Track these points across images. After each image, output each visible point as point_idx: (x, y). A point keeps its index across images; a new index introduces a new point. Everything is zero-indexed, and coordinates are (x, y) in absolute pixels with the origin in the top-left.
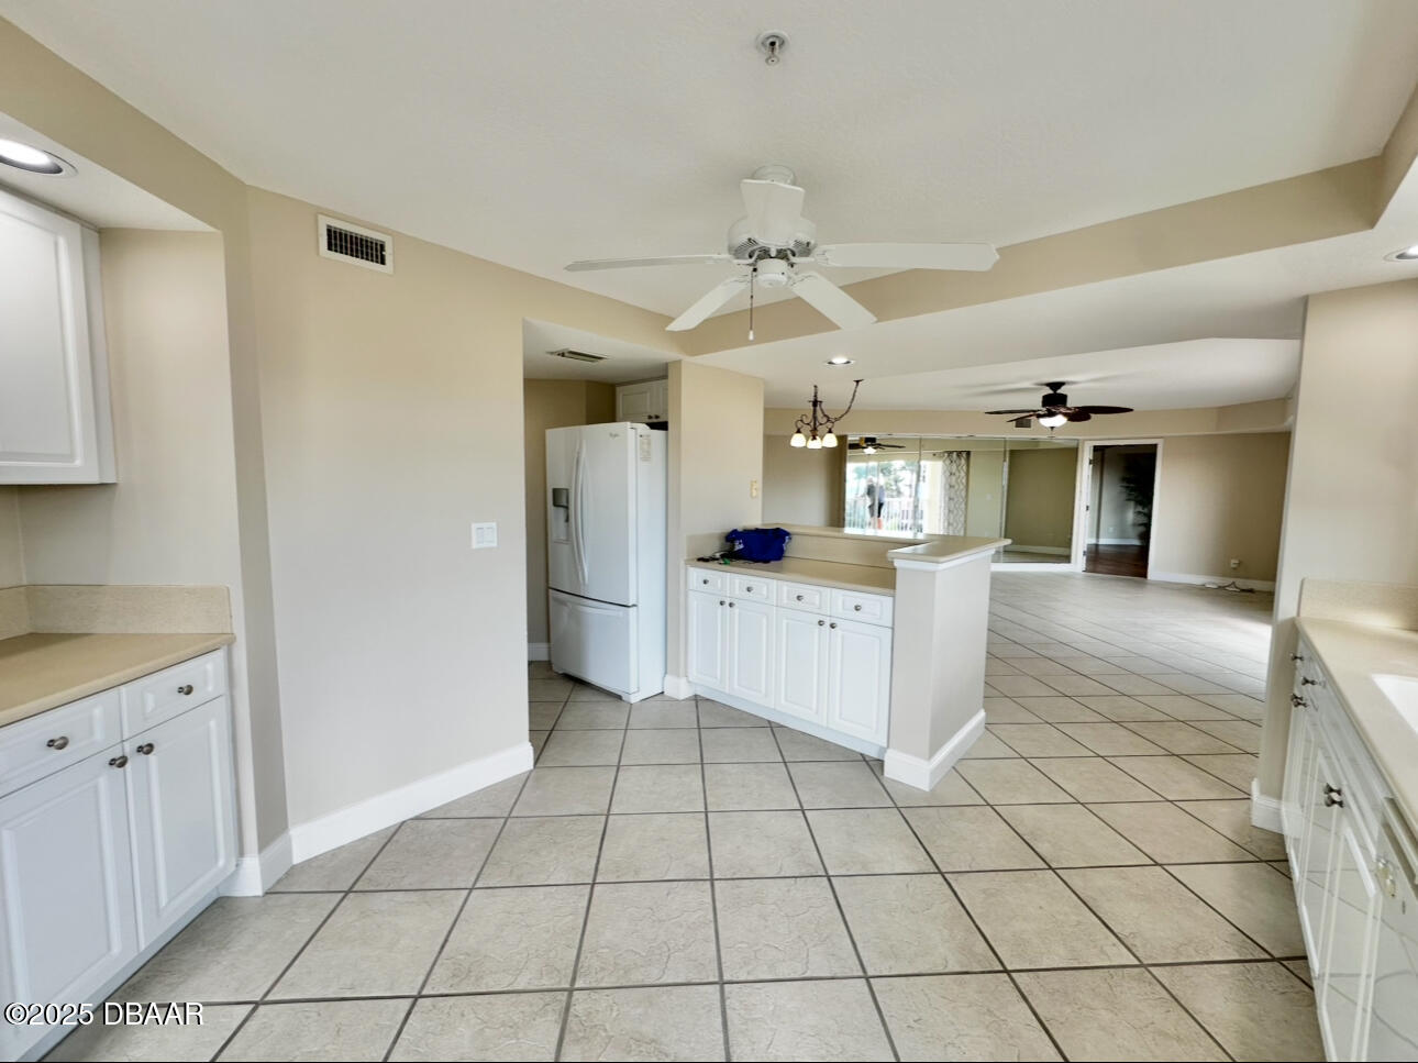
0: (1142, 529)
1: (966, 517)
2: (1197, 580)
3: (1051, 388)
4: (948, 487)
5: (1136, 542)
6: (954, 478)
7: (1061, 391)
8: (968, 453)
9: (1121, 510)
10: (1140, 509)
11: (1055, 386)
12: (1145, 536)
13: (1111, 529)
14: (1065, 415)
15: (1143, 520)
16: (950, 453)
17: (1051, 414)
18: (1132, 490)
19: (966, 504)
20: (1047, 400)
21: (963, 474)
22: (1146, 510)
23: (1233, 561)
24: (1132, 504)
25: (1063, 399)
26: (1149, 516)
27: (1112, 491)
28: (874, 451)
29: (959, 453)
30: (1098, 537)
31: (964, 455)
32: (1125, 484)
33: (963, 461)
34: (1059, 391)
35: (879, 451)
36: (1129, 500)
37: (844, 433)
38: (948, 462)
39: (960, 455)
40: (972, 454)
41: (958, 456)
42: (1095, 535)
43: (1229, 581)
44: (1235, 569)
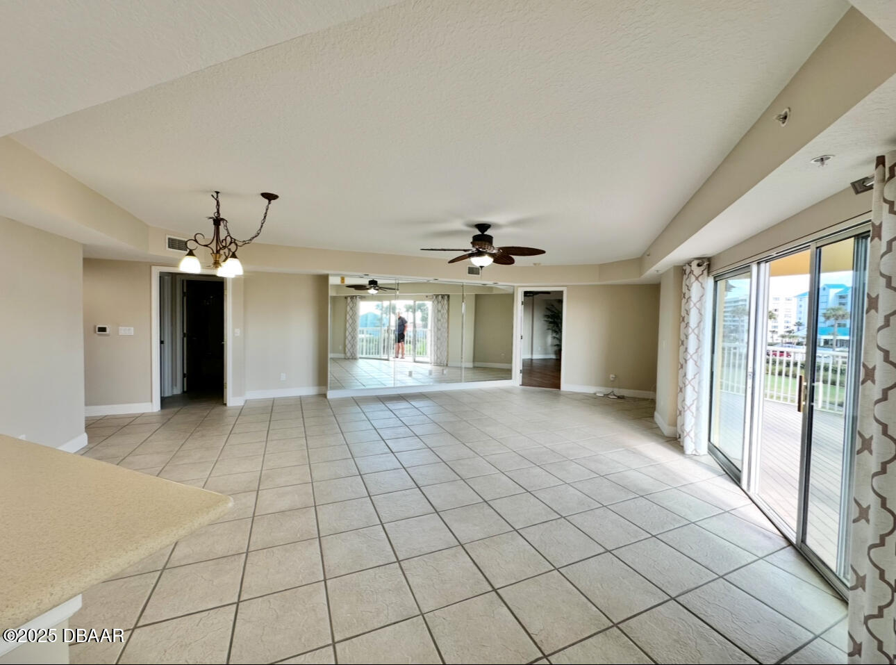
0: (556, 348)
1: (448, 342)
2: (590, 390)
3: (480, 230)
4: (436, 320)
5: (553, 357)
6: (440, 314)
7: (488, 232)
8: (448, 296)
9: (545, 337)
10: (554, 335)
11: (483, 227)
12: (559, 352)
13: (539, 349)
14: (491, 255)
15: (557, 342)
16: (437, 296)
17: (479, 254)
18: (551, 323)
19: (448, 333)
20: (476, 240)
21: (445, 311)
22: (557, 336)
23: (612, 376)
24: (550, 331)
25: (489, 240)
26: (560, 340)
27: (540, 324)
28: (376, 292)
29: (443, 296)
30: (532, 354)
31: (446, 297)
32: (546, 319)
33: (446, 302)
34: (486, 233)
35: (382, 293)
36: (548, 329)
37: (325, 272)
38: (436, 303)
39: (443, 298)
40: (451, 297)
41: (442, 297)
42: (530, 352)
43: (609, 390)
44: (612, 381)
